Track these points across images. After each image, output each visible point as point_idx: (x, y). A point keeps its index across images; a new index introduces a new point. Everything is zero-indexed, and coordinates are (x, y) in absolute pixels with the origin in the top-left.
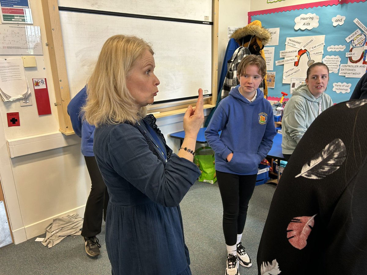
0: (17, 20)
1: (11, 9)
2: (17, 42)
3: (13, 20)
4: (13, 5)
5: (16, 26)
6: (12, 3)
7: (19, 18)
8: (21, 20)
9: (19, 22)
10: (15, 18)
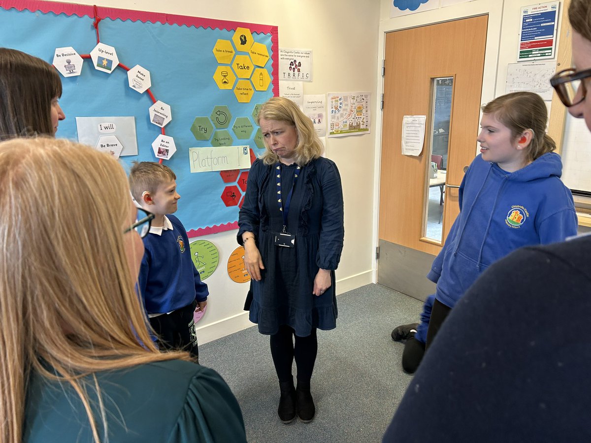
0: (535, 55)
1: (531, 43)
2: (527, 84)
3: (530, 56)
4: (534, 37)
5: (531, 63)
6: (533, 35)
7: (537, 52)
8: (539, 55)
9: (536, 58)
10: (533, 53)
